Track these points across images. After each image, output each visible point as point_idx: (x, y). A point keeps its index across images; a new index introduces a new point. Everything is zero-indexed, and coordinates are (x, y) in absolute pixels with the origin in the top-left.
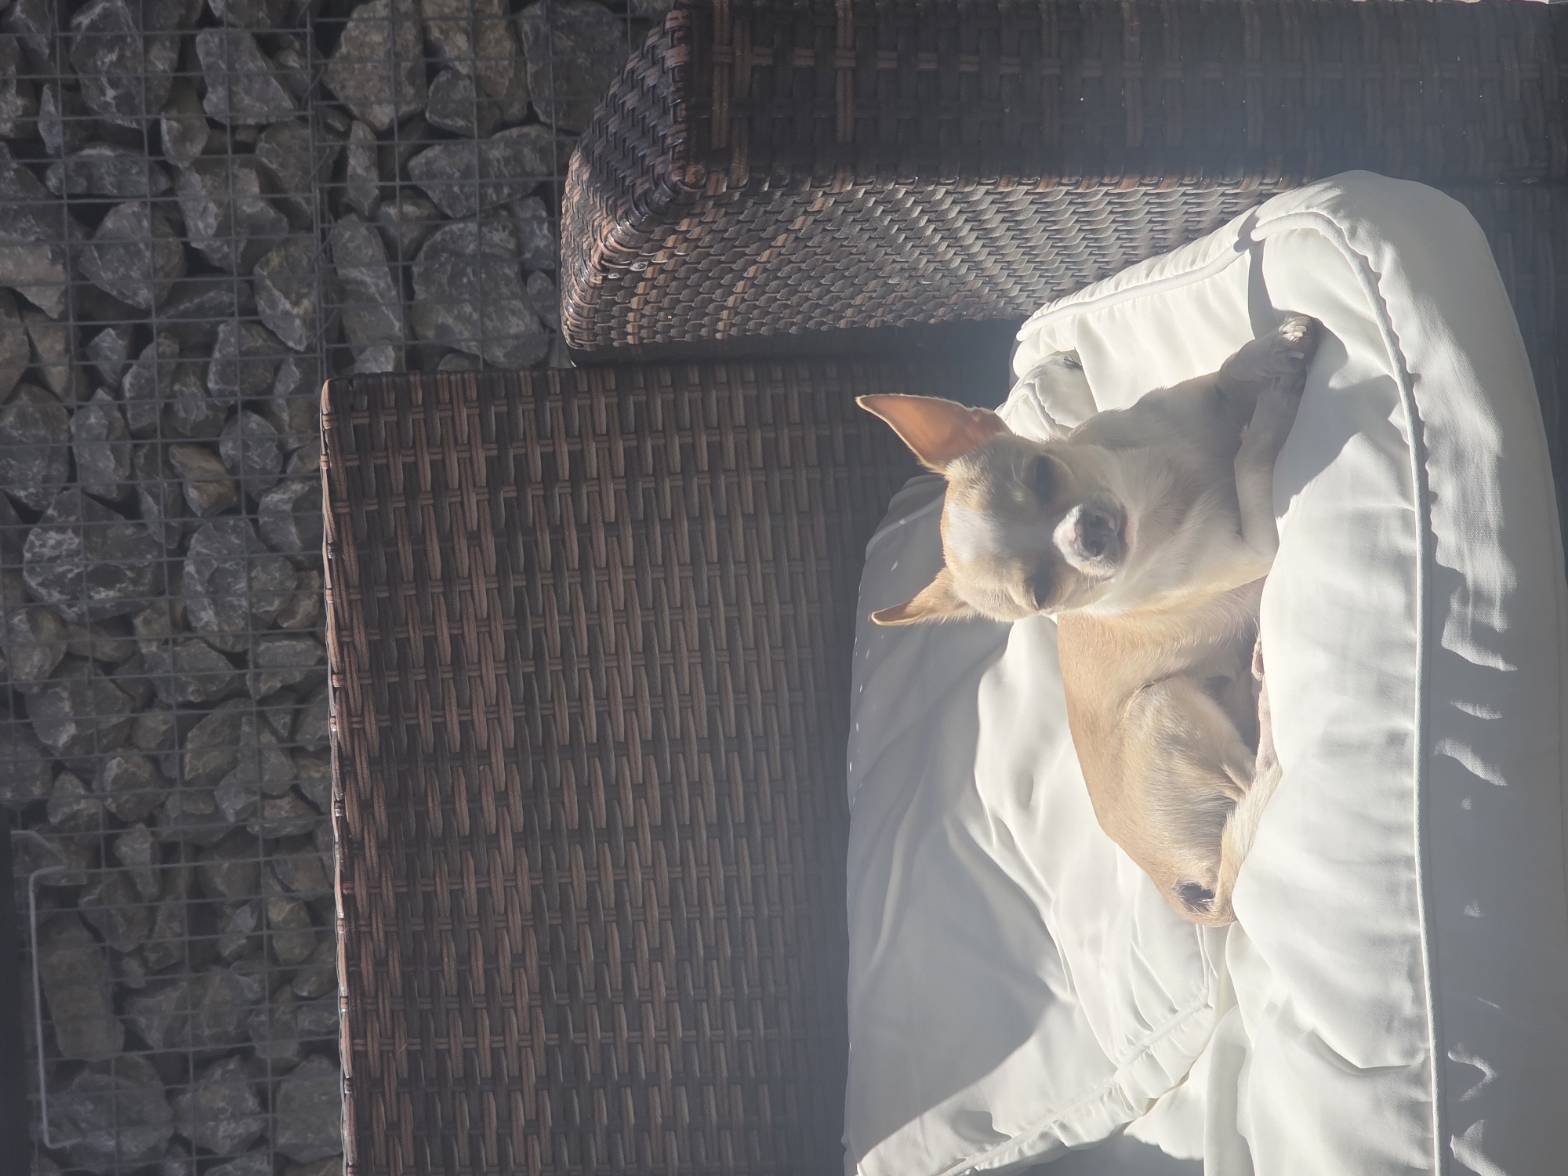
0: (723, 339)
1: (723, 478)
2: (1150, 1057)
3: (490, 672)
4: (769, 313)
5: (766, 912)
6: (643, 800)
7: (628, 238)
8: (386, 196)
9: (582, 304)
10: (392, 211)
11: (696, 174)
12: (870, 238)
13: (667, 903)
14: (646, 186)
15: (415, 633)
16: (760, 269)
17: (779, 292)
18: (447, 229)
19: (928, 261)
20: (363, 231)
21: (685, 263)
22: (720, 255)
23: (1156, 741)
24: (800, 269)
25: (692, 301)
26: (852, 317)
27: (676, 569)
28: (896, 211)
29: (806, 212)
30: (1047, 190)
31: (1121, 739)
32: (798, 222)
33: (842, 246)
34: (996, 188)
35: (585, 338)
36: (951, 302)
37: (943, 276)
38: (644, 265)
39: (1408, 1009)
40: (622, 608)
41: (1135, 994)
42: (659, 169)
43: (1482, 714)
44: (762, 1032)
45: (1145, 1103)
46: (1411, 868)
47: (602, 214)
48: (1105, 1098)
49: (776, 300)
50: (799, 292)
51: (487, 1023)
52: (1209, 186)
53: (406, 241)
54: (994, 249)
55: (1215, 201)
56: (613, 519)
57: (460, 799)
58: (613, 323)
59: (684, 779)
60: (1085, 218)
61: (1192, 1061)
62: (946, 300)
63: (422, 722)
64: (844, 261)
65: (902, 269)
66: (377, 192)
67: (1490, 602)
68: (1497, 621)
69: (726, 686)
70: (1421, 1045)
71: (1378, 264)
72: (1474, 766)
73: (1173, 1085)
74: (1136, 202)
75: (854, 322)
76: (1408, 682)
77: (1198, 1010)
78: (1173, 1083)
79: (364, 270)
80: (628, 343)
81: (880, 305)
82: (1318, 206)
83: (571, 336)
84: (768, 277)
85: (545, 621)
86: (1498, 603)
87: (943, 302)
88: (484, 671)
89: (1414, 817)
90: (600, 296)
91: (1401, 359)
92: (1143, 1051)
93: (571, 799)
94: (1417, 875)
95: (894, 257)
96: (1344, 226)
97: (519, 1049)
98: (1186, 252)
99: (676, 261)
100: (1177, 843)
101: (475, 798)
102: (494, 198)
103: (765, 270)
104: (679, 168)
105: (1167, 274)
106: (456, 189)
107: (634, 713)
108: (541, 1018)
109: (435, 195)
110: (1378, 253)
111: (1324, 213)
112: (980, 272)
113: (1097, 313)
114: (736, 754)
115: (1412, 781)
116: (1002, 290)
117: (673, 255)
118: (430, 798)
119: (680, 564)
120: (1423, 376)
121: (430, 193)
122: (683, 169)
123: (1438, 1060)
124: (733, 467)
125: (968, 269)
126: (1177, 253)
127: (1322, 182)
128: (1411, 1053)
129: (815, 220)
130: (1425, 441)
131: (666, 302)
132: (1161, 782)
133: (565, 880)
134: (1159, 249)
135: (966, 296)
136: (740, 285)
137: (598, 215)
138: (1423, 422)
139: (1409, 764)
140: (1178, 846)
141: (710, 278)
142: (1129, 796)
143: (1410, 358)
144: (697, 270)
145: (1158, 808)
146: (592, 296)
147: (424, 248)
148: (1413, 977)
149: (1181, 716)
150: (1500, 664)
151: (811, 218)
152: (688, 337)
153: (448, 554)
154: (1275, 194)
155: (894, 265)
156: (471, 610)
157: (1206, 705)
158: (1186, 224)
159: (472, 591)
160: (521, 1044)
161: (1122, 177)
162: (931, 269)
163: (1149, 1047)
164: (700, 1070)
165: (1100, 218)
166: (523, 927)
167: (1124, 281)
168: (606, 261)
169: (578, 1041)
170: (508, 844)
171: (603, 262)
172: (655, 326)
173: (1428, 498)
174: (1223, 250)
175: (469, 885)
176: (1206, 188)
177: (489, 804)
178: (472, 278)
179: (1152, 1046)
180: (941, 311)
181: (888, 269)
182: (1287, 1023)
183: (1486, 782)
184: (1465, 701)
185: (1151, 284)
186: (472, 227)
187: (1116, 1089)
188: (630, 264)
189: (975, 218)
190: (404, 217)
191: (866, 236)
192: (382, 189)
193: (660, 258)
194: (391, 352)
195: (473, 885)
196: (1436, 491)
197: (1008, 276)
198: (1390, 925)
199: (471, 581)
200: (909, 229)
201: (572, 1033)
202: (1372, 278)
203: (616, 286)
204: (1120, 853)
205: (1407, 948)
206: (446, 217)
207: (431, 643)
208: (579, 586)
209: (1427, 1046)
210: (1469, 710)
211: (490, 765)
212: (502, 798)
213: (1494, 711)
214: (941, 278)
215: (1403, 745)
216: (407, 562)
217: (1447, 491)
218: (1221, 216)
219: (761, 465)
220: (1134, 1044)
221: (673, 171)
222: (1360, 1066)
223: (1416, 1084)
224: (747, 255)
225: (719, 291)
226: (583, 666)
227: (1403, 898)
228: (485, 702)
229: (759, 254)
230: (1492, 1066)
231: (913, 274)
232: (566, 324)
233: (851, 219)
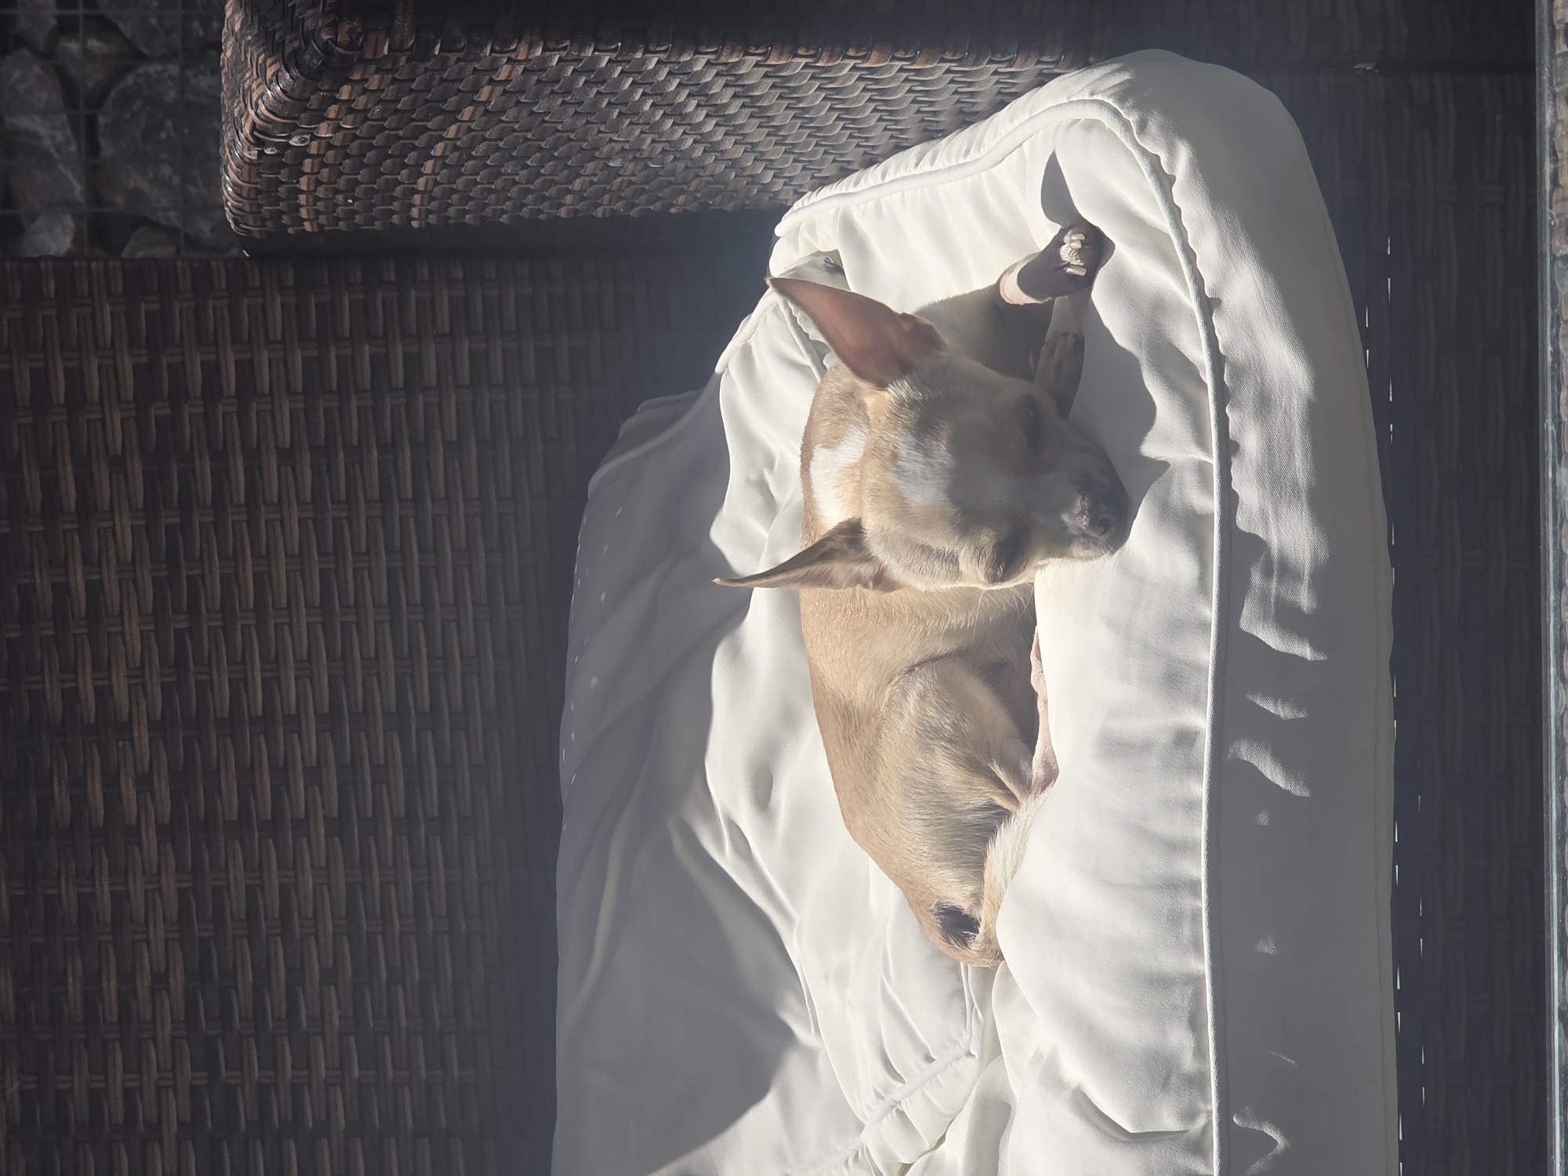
0: (420, 228)
1: (421, 397)
2: (901, 1113)
3: (134, 628)
4: (470, 199)
5: (464, 927)
6: (316, 788)
7: (280, 105)
8: (66, 27)
9: (240, 182)
10: (73, 46)
11: (351, 32)
12: (576, 113)
13: (343, 913)
14: (296, 44)
15: (41, 578)
16: (449, 147)
17: (478, 174)
18: (141, 71)
19: (653, 141)
20: (37, 69)
21: (356, 137)
22: (398, 129)
23: (917, 733)
24: (498, 149)
25: (375, 183)
26: (572, 204)
27: (362, 506)
28: (603, 82)
29: (491, 82)
30: (781, 62)
31: (878, 730)
32: (484, 94)
33: (544, 121)
34: (718, 58)
35: (251, 222)
36: (691, 189)
37: (676, 159)
38: (306, 140)
39: (1188, 1063)
40: (297, 552)
41: (884, 1038)
42: (309, 24)
43: (1283, 712)
44: (456, 1074)
45: (896, 1169)
46: (1196, 894)
47: (252, 75)
48: (850, 1162)
49: (476, 183)
50: (503, 175)
51: (119, 1057)
52: (975, 63)
53: (90, 84)
54: (731, 129)
55: (987, 81)
56: (288, 445)
57: (93, 782)
58: (282, 206)
59: (367, 762)
60: (834, 95)
61: (950, 1120)
62: (685, 187)
63: (48, 687)
64: (550, 139)
65: (623, 150)
66: (54, 22)
67: (1297, 576)
68: (1305, 599)
69: (419, 650)
70: (1202, 1106)
71: (1172, 165)
72: (1273, 773)
73: (928, 1149)
74: (893, 78)
75: (576, 211)
76: (1199, 669)
77: (958, 1059)
78: (927, 1146)
79: (37, 119)
80: (304, 231)
81: (605, 191)
82: (1104, 91)
83: (234, 219)
84: (460, 156)
85: (202, 568)
86: (1306, 578)
87: (682, 189)
88: (126, 625)
89: (1201, 833)
90: (259, 175)
91: (1198, 280)
92: (892, 1107)
93: (230, 787)
94: (1203, 904)
95: (610, 135)
96: (1132, 118)
97: (159, 1089)
98: (959, 140)
99: (345, 135)
100: (937, 861)
101: (111, 783)
102: (201, 33)
103: (456, 148)
104: (329, 25)
105: (940, 164)
106: (153, 21)
107: (307, 680)
108: (187, 1051)
109: (126, 28)
110: (1172, 152)
111: (1110, 101)
112: (719, 154)
113: (862, 206)
114: (429, 733)
115: (1201, 790)
116: (751, 176)
117: (338, 129)
118: (56, 779)
119: (367, 501)
120: (1225, 301)
121: (121, 26)
122: (334, 27)
123: (1220, 1124)
124: (434, 383)
125: (704, 151)
126: (949, 141)
127: (1111, 63)
128: (1190, 1115)
129: (505, 91)
130: (1225, 379)
131: (342, 182)
132: (922, 783)
133: (220, 883)
134: (932, 133)
135: (709, 183)
136: (429, 166)
137: (248, 75)
138: (1224, 357)
139: (1200, 769)
140: (938, 864)
141: (389, 156)
142: (883, 800)
143: (1209, 280)
144: (372, 147)
145: (918, 816)
146: (250, 174)
147: (113, 94)
148: (1195, 1024)
149: (947, 704)
150: (1306, 652)
151: (499, 89)
152: (378, 225)
153: (85, 483)
154: (1058, 75)
155: (613, 144)
156: (112, 552)
157: (979, 692)
158: (960, 105)
159: (113, 528)
160: (162, 1083)
161: (870, 49)
162: (659, 150)
163: (900, 1103)
164: (380, 1117)
165: (851, 96)
166: (167, 940)
167: (891, 171)
168: (259, 132)
169: (231, 1081)
170: (150, 838)
171: (256, 133)
172: (334, 212)
173: (1229, 449)
174: (999, 139)
175: (102, 888)
176: (973, 65)
177: (129, 789)
178: (172, 132)
179: (903, 1102)
180: (681, 199)
181: (606, 149)
182: (1051, 1077)
183: (1288, 792)
184: (1266, 695)
185: (921, 175)
186: (173, 69)
187: (863, 1151)
188: (289, 137)
189: (701, 92)
190: (87, 52)
191: (571, 110)
192: (60, 18)
193: (324, 131)
194: (69, 222)
195: (106, 888)
196: (1241, 442)
197: (755, 159)
198: (1170, 962)
199: (113, 516)
200: (622, 104)
201: (223, 1070)
202: (1165, 182)
203: (276, 164)
204: (872, 865)
205: (1190, 991)
206: (140, 57)
207: (62, 591)
208: (244, 525)
209: (1209, 1108)
210: (1269, 706)
211: (132, 740)
212: (144, 782)
213: (1298, 706)
214: (673, 161)
215: (1192, 745)
216: (34, 491)
217: (1251, 442)
218: (1000, 97)
219: (467, 381)
220: (883, 1099)
221: (322, 27)
222: (1130, 1130)
223: (1195, 1154)
224: (429, 130)
225: (404, 172)
226: (248, 622)
227: (1187, 930)
228: (127, 665)
229: (445, 130)
230: (1285, 1133)
231: (637, 155)
232: (228, 206)
233: (548, 90)
